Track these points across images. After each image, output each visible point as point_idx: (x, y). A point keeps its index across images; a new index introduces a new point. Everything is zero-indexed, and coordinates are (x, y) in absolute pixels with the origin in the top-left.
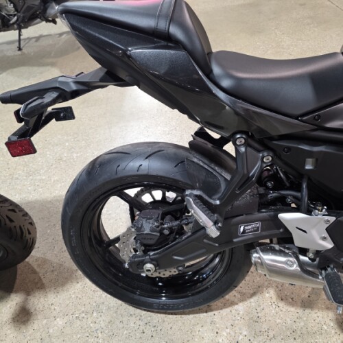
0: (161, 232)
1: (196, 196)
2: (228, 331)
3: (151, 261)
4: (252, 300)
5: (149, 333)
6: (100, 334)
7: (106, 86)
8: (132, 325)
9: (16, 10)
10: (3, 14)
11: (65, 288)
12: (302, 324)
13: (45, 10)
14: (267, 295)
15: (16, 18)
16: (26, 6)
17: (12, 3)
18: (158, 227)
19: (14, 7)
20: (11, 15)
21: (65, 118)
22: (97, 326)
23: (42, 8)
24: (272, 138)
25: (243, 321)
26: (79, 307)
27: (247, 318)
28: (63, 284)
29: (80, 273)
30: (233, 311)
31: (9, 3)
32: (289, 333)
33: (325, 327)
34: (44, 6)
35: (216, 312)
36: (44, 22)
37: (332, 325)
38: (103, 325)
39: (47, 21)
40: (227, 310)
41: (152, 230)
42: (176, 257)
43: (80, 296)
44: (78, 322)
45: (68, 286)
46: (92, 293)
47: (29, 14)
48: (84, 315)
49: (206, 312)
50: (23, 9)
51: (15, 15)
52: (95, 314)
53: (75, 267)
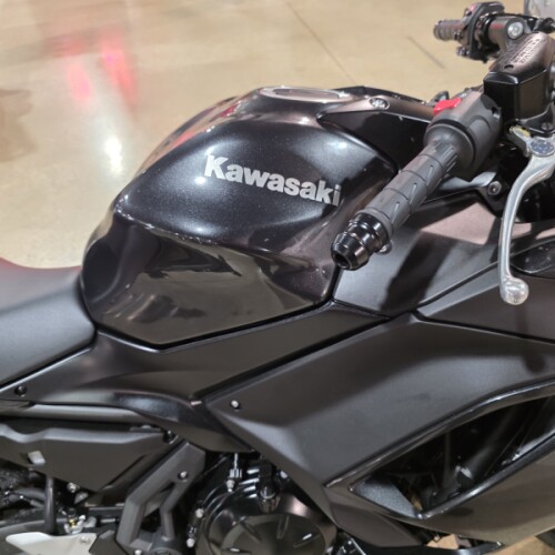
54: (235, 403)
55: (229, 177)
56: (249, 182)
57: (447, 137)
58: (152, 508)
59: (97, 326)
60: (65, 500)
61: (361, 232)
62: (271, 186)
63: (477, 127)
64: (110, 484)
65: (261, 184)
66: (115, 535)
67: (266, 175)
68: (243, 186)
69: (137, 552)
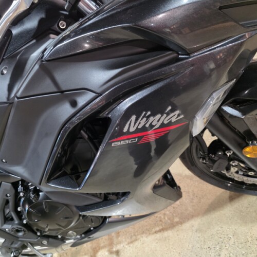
69: (7, 230)
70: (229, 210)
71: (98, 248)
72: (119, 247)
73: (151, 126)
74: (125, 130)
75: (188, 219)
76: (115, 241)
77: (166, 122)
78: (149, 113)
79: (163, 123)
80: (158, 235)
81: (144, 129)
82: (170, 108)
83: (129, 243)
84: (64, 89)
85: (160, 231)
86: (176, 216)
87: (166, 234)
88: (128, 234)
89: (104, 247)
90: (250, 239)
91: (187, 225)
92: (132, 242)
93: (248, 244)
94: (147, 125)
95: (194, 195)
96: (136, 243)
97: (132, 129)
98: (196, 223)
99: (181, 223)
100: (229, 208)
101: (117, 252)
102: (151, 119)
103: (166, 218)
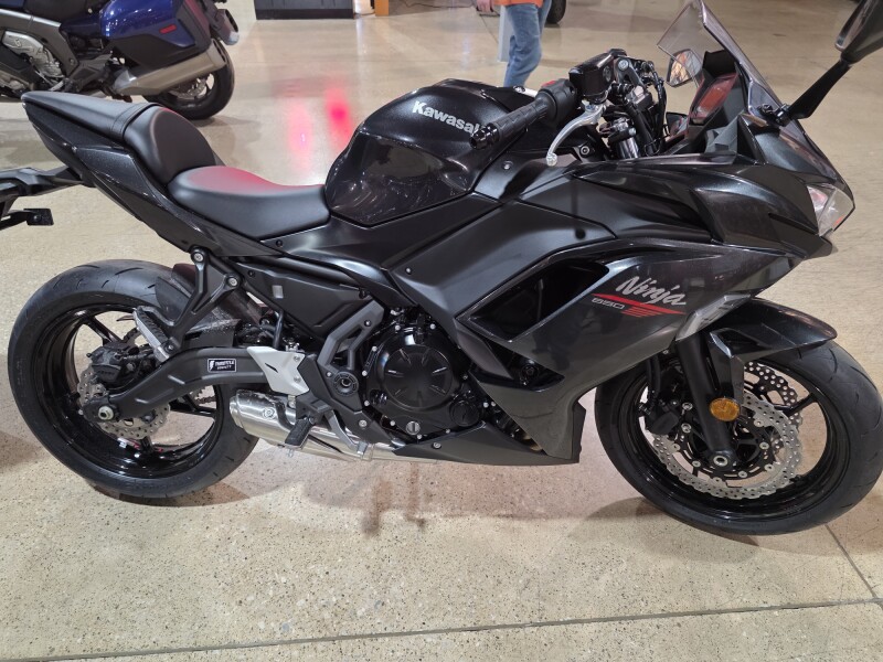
0: (123, 364)
1: (147, 313)
2: (222, 526)
3: (109, 404)
4: (270, 494)
5: (114, 524)
6: (45, 524)
7: (73, 185)
8: (95, 515)
9: (64, 72)
10: (40, 74)
11: (14, 468)
12: (321, 522)
13: (113, 79)
14: (293, 489)
15: (61, 84)
16: (81, 68)
17: (57, 60)
18: (119, 357)
19: (60, 67)
20: (54, 79)
21: (39, 223)
22: (44, 514)
23: (106, 76)
24: (236, 259)
25: (247, 516)
26: (27, 491)
27: (253, 513)
28: (13, 463)
29: (45, 450)
30: (240, 506)
31: (53, 60)
32: (298, 531)
33: (346, 526)
34: (110, 74)
35: (216, 506)
36: (110, 98)
37: (356, 523)
38: (54, 512)
39: (117, 96)
40: (233, 504)
41: (112, 362)
42: (139, 400)
43: (33, 478)
44: (20, 509)
45: (20, 466)
46: (52, 475)
47: (84, 82)
48: (30, 500)
49: (204, 505)
50: (75, 73)
51: (60, 80)
52: (47, 500)
53: (39, 444)
54: (408, 270)
55: (426, 114)
56: (437, 117)
57: (545, 100)
58: (343, 348)
59: (331, 212)
60: (288, 333)
61: (487, 131)
62: (448, 122)
63: (561, 97)
64: (319, 323)
65: (443, 120)
66: (317, 358)
67: (446, 115)
68: (432, 120)
69: (329, 374)
70: (630, 526)
71: (386, 505)
72: (426, 516)
73: (648, 298)
74: (618, 289)
75: (561, 516)
76: (422, 504)
77: (665, 301)
78: (655, 282)
79: (661, 301)
80: (502, 522)
81: (639, 298)
82: (678, 287)
83: (446, 516)
84: (580, 214)
85: (507, 516)
86: (541, 506)
87: (516, 523)
88: (447, 504)
89: (399, 507)
90: (652, 573)
91: (555, 523)
92: (452, 516)
93: (647, 578)
94: (644, 295)
95: (580, 486)
96: (460, 520)
97: (626, 292)
98: (572, 525)
99: (547, 518)
100: (632, 523)
101: (422, 523)
102: (654, 289)
103: (523, 503)
